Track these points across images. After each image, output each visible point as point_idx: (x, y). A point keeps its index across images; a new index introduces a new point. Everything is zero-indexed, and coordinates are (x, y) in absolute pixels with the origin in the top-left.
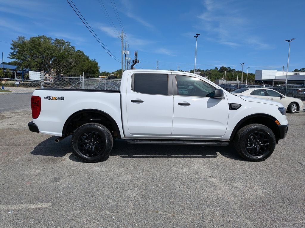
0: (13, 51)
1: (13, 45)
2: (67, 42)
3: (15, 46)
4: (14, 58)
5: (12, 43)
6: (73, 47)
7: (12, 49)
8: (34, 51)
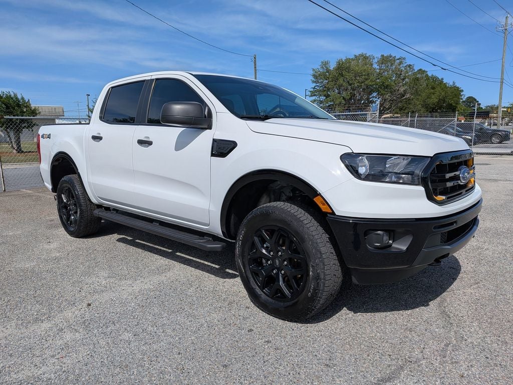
0: (315, 84)
1: (314, 76)
2: (398, 59)
3: (317, 77)
4: (315, 95)
5: (312, 72)
6: (410, 66)
7: (313, 82)
8: (341, 81)
